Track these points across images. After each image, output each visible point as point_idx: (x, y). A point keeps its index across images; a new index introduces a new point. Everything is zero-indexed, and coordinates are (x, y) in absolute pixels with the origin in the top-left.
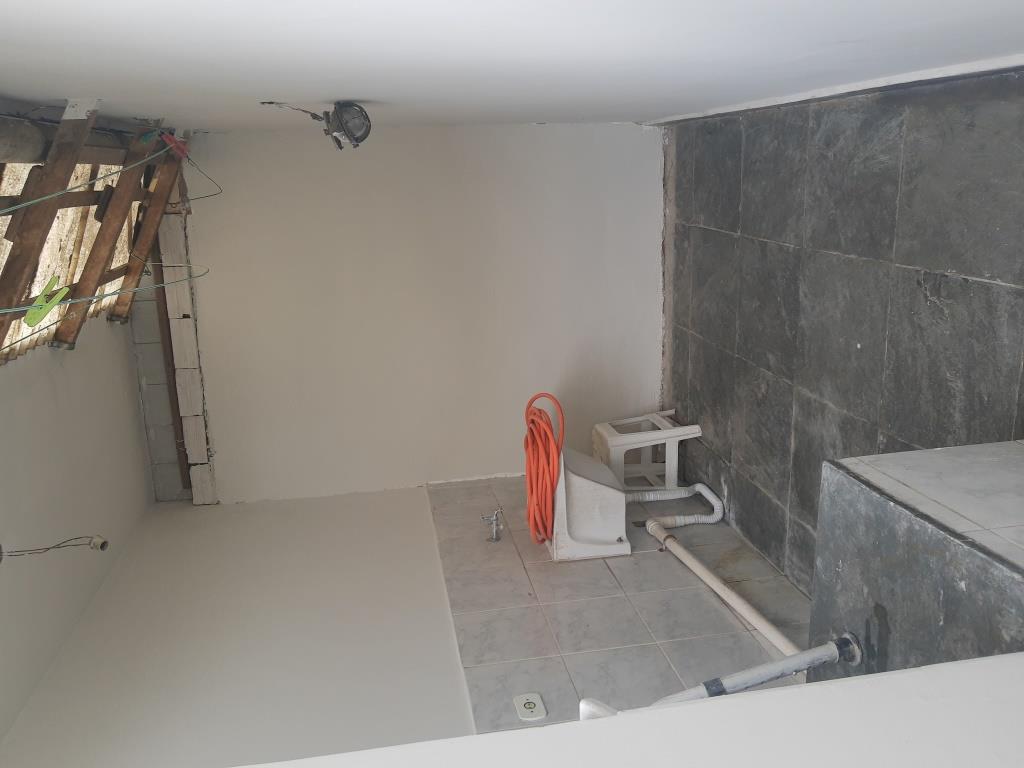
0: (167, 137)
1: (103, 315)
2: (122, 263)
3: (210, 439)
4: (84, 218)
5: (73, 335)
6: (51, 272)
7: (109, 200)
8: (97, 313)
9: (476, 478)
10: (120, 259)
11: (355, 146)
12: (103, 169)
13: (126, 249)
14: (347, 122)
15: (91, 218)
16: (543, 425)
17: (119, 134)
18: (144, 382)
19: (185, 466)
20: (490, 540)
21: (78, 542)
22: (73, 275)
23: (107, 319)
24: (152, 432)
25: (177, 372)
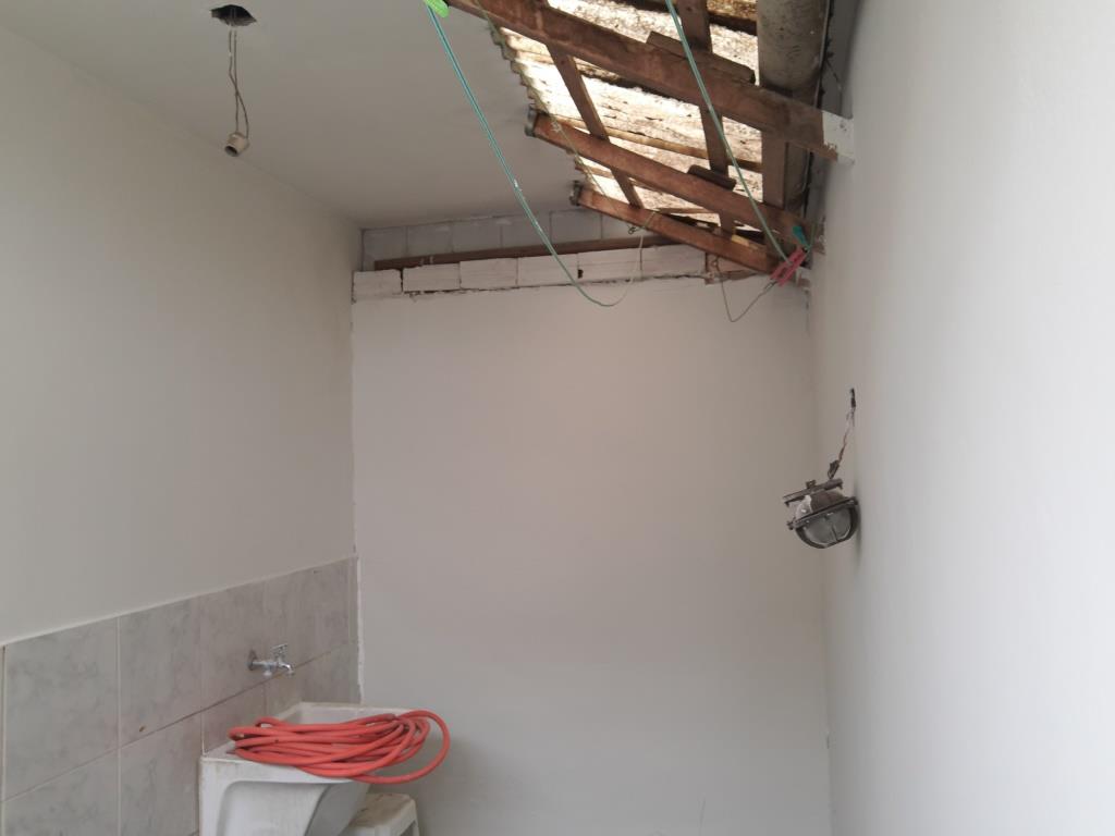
0: (799, 256)
1: (579, 177)
2: (643, 200)
3: (430, 295)
4: (693, 152)
5: (544, 134)
6: (619, 106)
7: (718, 184)
8: (580, 168)
9: (360, 622)
10: (649, 199)
11: (790, 525)
12: (757, 177)
13: (661, 206)
14: (827, 518)
15: (693, 161)
16: (396, 751)
17: (804, 198)
18: (504, 221)
19: (401, 264)
20: (253, 656)
21: (242, 119)
22: (620, 137)
23: (576, 182)
24: (446, 228)
25: (513, 261)
